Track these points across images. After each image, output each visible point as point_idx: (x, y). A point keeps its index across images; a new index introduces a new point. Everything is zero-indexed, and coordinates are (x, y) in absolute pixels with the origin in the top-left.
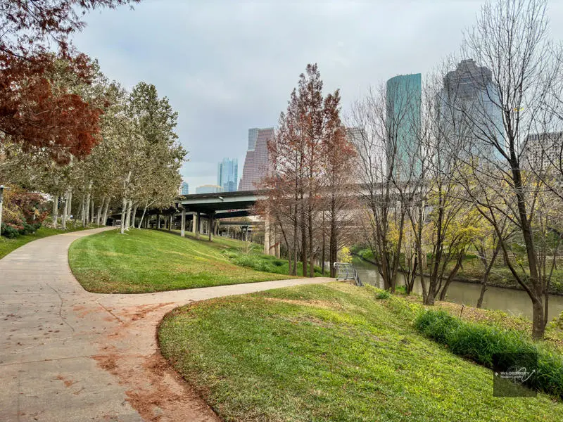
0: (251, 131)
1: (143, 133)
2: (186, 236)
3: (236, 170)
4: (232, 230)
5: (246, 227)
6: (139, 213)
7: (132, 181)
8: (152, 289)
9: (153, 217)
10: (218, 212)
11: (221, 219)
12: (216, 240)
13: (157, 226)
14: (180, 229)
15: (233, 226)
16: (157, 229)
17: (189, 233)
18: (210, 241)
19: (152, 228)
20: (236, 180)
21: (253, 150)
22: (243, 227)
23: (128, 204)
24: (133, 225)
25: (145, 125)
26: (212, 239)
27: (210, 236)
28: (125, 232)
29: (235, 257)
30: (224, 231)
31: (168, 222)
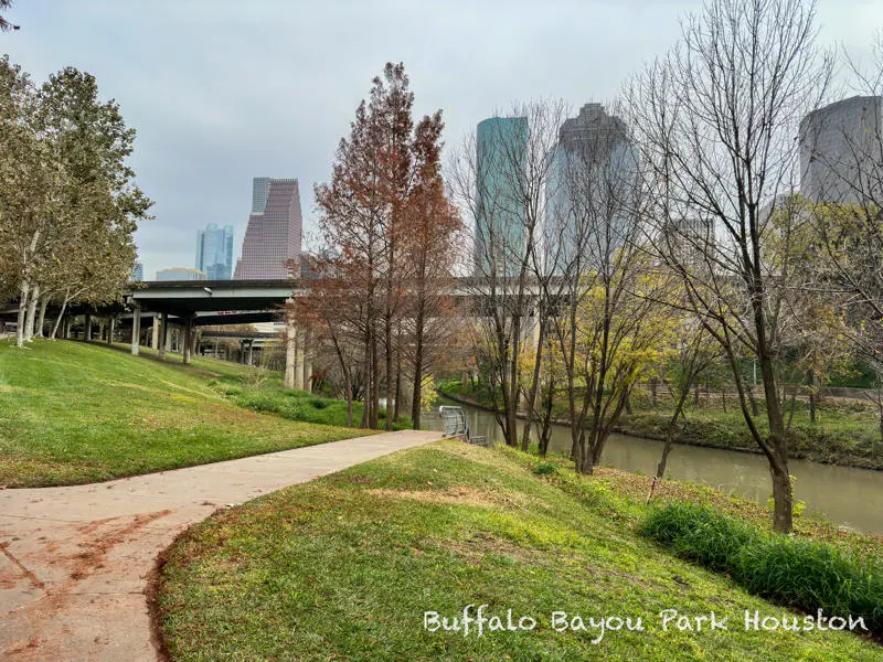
0: (258, 182)
1: (66, 161)
2: (142, 354)
3: (230, 246)
4: (223, 346)
5: (250, 342)
6: (53, 310)
7: (41, 249)
8: (104, 473)
9: (79, 320)
10: (200, 314)
11: (203, 327)
12: (197, 362)
13: (86, 334)
14: (130, 342)
15: (227, 339)
16: (85, 341)
17: (146, 349)
18: (185, 363)
19: (75, 339)
20: (229, 262)
21: (262, 214)
22: (245, 342)
23: (30, 294)
24: (41, 332)
25: (70, 147)
26: (189, 360)
27: (185, 355)
28: (26, 344)
29: (237, 393)
30: (210, 347)
31: (107, 328)
